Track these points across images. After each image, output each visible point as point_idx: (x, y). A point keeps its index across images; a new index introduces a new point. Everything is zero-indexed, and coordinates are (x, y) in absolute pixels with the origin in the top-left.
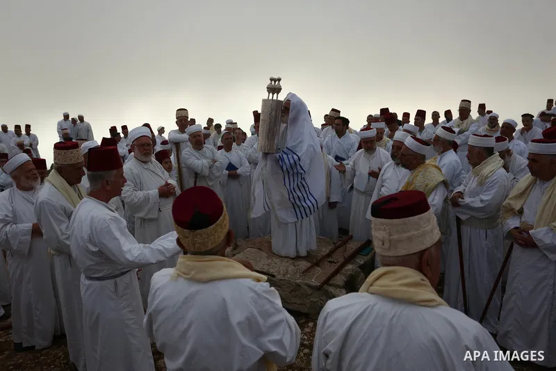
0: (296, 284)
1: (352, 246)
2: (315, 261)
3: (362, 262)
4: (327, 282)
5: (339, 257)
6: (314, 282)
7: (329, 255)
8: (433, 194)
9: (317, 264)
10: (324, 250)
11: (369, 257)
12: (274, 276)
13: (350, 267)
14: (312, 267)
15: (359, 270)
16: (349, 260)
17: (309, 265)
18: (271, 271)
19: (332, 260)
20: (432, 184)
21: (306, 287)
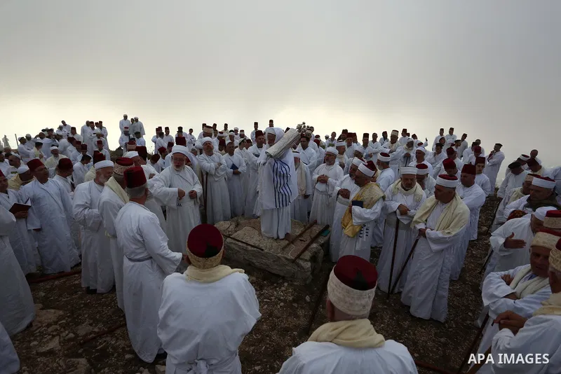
0: (278, 257)
1: (316, 229)
2: (291, 240)
3: (323, 242)
4: (298, 257)
5: (307, 237)
6: (290, 256)
7: (301, 235)
8: (376, 205)
9: (292, 242)
10: (297, 230)
11: (327, 238)
12: (262, 250)
13: (314, 245)
14: (288, 244)
15: (320, 248)
16: (314, 240)
17: (287, 242)
18: (261, 245)
19: (302, 239)
20: (375, 198)
21: (284, 260)
